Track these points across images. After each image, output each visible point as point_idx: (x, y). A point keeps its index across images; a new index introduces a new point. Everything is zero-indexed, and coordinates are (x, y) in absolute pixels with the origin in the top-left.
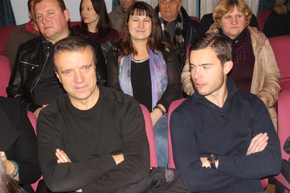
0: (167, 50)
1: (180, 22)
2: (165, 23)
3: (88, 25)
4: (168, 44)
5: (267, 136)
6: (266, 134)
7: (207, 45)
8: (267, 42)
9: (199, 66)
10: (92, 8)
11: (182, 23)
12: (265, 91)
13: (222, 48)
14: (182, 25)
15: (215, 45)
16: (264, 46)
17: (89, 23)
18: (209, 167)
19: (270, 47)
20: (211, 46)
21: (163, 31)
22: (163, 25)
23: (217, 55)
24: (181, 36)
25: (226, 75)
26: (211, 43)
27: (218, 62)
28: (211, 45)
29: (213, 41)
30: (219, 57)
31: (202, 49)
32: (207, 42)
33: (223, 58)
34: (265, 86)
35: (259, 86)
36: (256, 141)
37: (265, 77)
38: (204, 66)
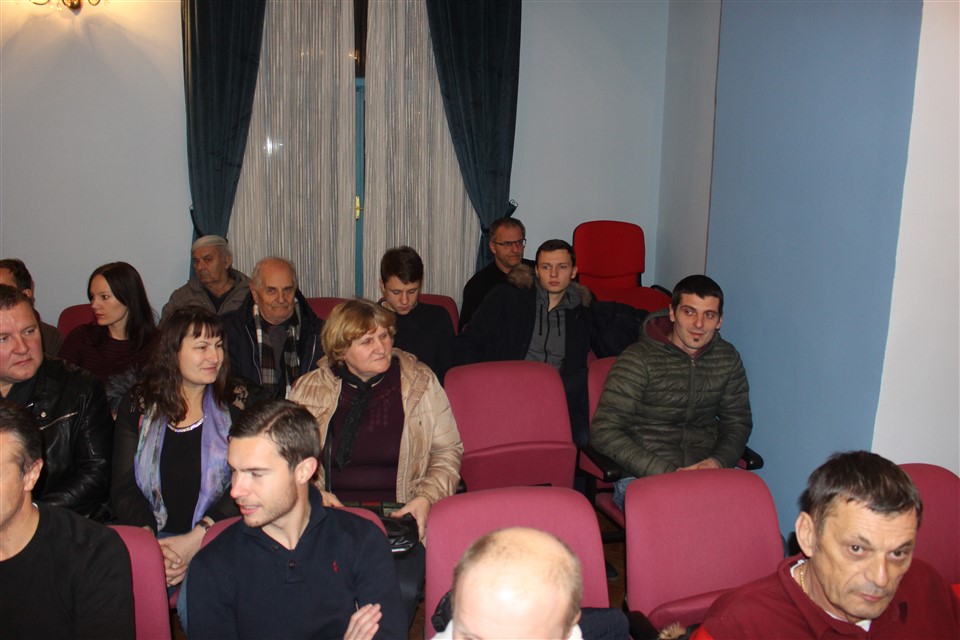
0: (240, 404)
1: (295, 326)
2: (265, 326)
3: (110, 327)
4: (244, 392)
5: (381, 610)
6: (378, 607)
7: (259, 429)
8: (434, 384)
9: (243, 470)
10: (111, 294)
11: (298, 327)
13: (291, 435)
14: (299, 331)
15: (277, 428)
16: (426, 394)
17: (112, 324)
19: (442, 393)
20: (267, 432)
21: (260, 346)
22: (259, 332)
23: (280, 449)
24: (294, 355)
26: (271, 424)
27: (283, 463)
28: (268, 428)
29: (274, 420)
30: (283, 453)
31: (249, 435)
32: (260, 422)
33: (293, 456)
34: (428, 473)
35: (415, 475)
36: (357, 622)
37: (431, 454)
38: (254, 472)
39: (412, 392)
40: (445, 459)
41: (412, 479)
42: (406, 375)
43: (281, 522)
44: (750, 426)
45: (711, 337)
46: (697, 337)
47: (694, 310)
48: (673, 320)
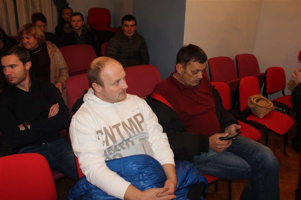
5: (59, 105)
6: (57, 104)
7: (12, 52)
8: (58, 50)
9: (8, 66)
12: (60, 79)
13: (22, 54)
15: (17, 52)
16: (56, 52)
18: (24, 130)
19: (60, 53)
25: (28, 71)
26: (15, 51)
27: (21, 63)
28: (14, 52)
29: (16, 50)
31: (9, 55)
32: (12, 50)
33: (24, 61)
34: (60, 76)
35: (56, 77)
36: (52, 109)
37: (59, 71)
38: (12, 66)
39: (51, 52)
40: (64, 72)
41: (55, 79)
42: (49, 47)
43: (22, 83)
44: (149, 58)
45: (134, 33)
46: (130, 33)
47: (128, 25)
48: (123, 29)
